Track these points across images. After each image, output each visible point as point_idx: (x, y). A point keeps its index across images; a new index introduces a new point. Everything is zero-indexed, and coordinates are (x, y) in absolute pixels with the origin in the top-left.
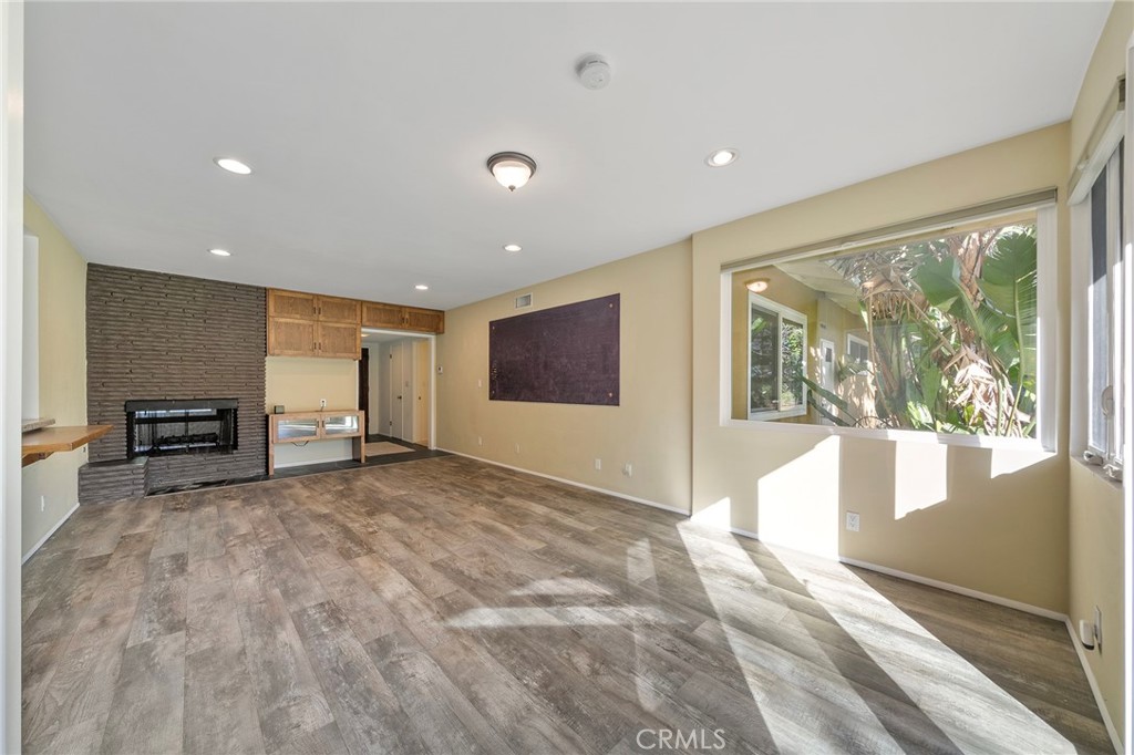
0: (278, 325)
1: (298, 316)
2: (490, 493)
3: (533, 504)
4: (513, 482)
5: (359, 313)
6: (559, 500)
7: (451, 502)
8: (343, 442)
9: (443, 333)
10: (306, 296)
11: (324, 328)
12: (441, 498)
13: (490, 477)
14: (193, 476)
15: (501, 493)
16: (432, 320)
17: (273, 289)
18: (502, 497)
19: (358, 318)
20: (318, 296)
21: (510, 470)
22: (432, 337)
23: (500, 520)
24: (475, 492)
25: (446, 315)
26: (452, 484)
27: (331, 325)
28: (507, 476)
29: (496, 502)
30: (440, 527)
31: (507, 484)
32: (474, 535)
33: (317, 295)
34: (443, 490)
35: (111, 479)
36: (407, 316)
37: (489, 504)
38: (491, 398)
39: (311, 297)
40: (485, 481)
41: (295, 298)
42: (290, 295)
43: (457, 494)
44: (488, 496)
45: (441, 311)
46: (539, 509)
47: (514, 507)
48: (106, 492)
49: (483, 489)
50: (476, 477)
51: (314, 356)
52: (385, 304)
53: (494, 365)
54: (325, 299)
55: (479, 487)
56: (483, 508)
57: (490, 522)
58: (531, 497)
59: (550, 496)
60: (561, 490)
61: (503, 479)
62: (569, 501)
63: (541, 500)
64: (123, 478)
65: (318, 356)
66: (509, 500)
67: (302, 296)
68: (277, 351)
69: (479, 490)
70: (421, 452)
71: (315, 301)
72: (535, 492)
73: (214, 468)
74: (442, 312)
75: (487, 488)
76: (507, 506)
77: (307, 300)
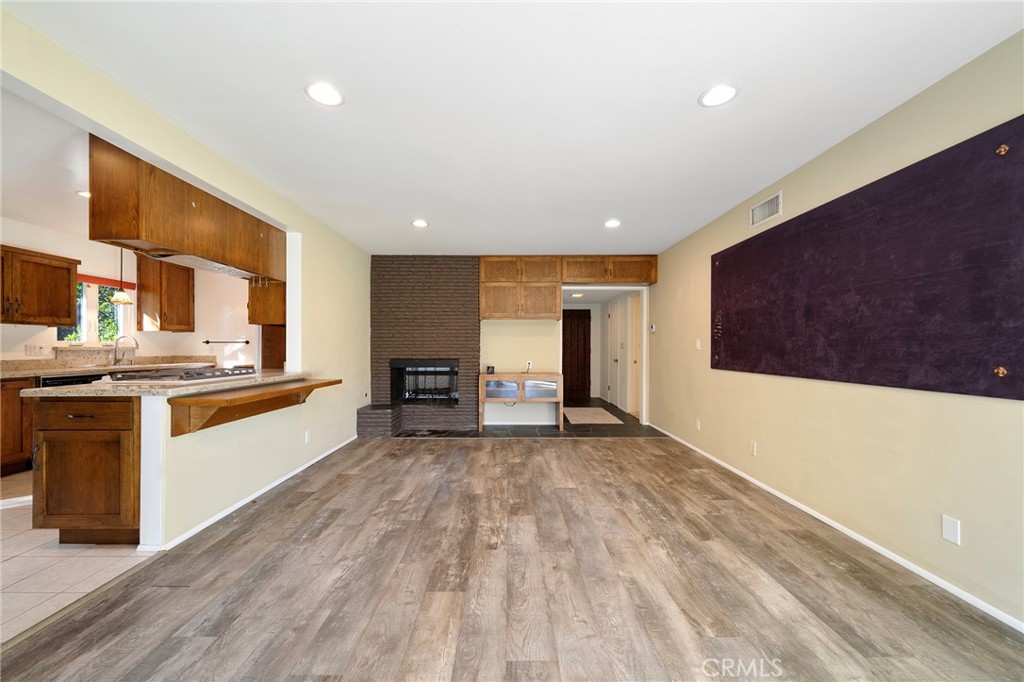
0: (488, 289)
1: (504, 279)
2: (690, 522)
3: (764, 577)
4: (739, 507)
5: (559, 270)
6: (831, 585)
7: (621, 520)
8: (547, 406)
9: (656, 282)
10: (511, 259)
11: (526, 289)
12: (609, 510)
13: (703, 486)
14: (428, 424)
15: (708, 526)
16: (642, 268)
17: (484, 256)
18: (705, 536)
19: (559, 276)
20: (520, 258)
21: (740, 480)
22: (644, 289)
23: (680, 594)
24: (665, 511)
25: (659, 258)
26: (639, 487)
27: (532, 285)
28: (731, 492)
29: (689, 545)
30: (576, 573)
31: (726, 509)
32: (616, 620)
33: (521, 256)
34: (621, 495)
35: (374, 420)
36: (611, 267)
37: (678, 546)
38: (714, 366)
39: (515, 259)
40: (690, 493)
41: (501, 262)
42: (498, 259)
43: (636, 507)
44: (681, 527)
45: (652, 256)
46: (774, 597)
47: (721, 571)
48: (370, 429)
49: (680, 509)
50: (680, 482)
51: (517, 318)
52: (586, 257)
53: (719, 317)
54: (526, 259)
55: (676, 501)
56: (662, 553)
57: (659, 594)
58: (764, 554)
59: (810, 565)
60: (843, 558)
61: (723, 496)
62: (858, 597)
63: (786, 572)
64: (380, 420)
65: (520, 318)
66: (718, 549)
67: (508, 259)
68: (487, 314)
69: (673, 509)
70: (629, 426)
71: (518, 263)
72: (776, 545)
73: (442, 419)
74: (655, 257)
75: (688, 508)
76: (707, 563)
77: (512, 262)
